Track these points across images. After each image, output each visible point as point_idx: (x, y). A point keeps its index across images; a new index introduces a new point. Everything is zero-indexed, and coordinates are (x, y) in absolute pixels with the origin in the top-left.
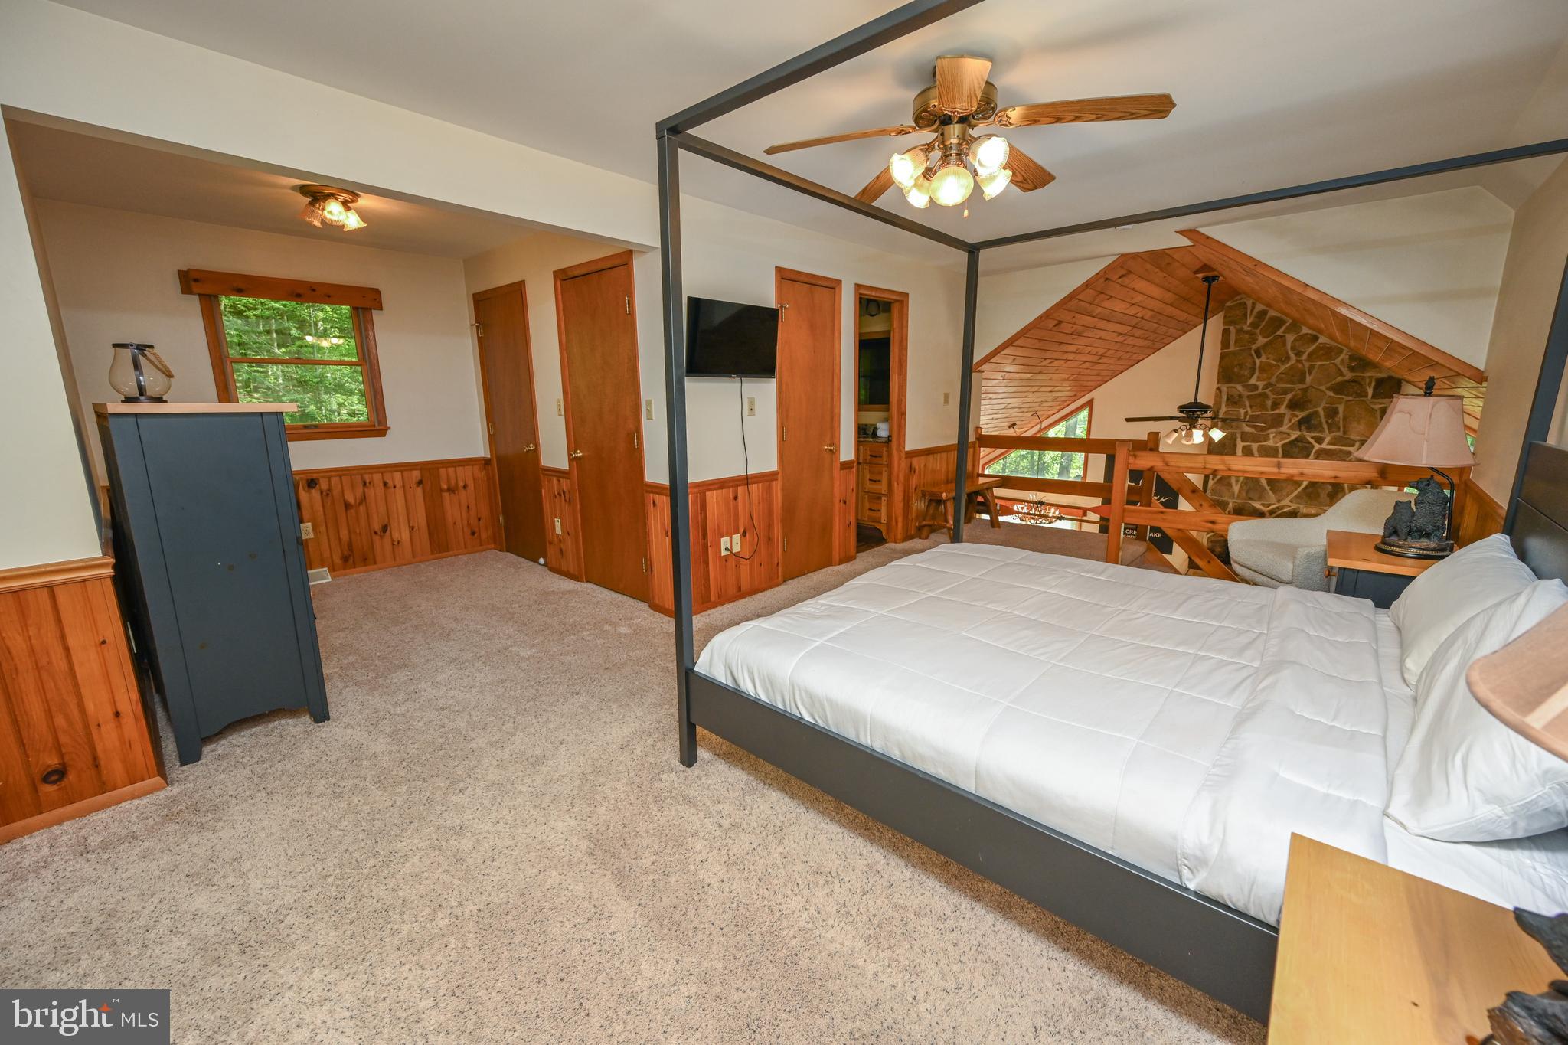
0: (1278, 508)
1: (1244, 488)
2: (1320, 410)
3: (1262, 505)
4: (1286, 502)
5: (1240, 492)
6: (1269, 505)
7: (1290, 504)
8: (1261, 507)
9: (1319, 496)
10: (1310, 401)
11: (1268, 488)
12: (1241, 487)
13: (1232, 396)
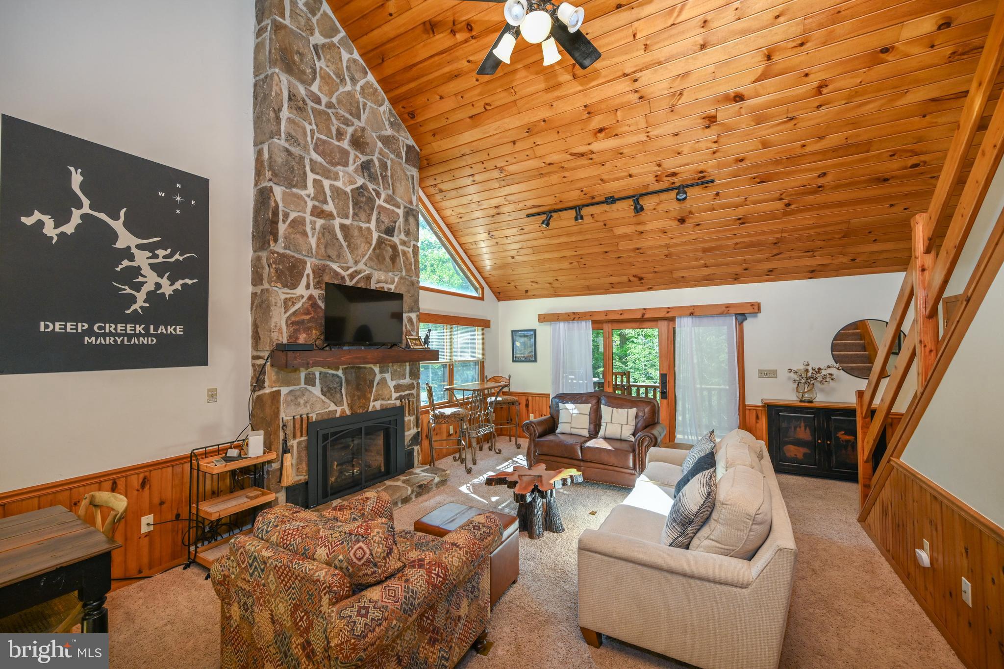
0: (356, 271)
1: (322, 241)
2: (375, 159)
3: (342, 268)
4: (361, 266)
5: (318, 246)
6: (348, 268)
7: (364, 267)
8: (339, 270)
9: (385, 259)
10: (368, 144)
11: (344, 244)
12: (319, 239)
13: (294, 95)
